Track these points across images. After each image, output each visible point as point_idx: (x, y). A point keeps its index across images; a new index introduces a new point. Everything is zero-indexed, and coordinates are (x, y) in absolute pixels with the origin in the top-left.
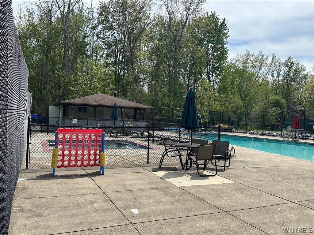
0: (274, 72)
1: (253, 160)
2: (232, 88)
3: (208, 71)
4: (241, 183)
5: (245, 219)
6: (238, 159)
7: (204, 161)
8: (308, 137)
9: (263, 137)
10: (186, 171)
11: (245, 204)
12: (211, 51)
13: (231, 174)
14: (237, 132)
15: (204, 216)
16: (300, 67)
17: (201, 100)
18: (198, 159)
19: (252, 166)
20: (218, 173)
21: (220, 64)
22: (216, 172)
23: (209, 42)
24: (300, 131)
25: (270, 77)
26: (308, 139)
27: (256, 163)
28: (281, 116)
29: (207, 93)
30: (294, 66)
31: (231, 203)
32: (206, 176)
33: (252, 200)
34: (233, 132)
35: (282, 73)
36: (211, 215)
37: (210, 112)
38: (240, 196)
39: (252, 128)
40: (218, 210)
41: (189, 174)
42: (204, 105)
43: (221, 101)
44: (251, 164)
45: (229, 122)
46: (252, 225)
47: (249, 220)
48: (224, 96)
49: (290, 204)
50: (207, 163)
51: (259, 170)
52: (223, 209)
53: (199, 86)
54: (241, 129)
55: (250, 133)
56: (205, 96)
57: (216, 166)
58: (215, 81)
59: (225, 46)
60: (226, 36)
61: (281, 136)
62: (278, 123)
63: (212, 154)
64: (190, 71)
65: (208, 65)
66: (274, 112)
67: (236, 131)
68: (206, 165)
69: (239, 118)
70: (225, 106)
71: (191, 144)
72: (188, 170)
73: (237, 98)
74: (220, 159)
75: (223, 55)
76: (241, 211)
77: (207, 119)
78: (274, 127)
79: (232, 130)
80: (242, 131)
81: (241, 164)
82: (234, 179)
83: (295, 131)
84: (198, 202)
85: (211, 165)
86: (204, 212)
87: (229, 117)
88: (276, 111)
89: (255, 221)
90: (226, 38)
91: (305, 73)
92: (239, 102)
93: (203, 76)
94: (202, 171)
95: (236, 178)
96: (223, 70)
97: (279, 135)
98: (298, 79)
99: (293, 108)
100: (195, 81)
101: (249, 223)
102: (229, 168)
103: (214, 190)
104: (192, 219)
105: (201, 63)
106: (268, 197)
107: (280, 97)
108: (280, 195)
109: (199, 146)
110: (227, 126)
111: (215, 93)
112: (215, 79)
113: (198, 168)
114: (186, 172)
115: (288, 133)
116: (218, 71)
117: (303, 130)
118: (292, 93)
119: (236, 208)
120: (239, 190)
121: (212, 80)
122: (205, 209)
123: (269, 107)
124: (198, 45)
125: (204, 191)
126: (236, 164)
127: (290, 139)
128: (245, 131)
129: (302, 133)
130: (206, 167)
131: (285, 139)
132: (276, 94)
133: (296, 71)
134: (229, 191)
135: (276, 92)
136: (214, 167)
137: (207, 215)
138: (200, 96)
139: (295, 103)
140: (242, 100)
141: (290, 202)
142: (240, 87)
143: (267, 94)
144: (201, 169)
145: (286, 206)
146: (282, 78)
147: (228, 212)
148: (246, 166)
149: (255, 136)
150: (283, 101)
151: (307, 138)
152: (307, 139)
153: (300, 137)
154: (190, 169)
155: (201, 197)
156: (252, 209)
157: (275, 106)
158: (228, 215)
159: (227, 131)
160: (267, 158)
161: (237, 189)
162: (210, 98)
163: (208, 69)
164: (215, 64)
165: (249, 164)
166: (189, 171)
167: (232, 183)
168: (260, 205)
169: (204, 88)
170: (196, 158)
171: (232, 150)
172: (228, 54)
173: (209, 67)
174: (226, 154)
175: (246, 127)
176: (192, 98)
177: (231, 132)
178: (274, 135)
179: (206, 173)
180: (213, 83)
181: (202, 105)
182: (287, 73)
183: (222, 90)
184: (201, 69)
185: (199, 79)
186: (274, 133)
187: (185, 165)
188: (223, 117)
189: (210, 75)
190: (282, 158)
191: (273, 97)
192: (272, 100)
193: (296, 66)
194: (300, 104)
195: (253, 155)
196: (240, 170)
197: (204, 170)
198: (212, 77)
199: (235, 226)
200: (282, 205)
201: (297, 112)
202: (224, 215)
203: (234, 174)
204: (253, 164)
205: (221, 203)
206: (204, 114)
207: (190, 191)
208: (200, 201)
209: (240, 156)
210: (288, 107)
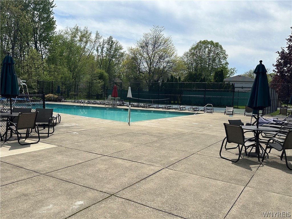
0: (99, 48)
1: (77, 125)
2: (60, 59)
3: (35, 39)
4: (63, 146)
5: (62, 177)
6: (63, 126)
7: (26, 129)
8: (124, 104)
9: (89, 105)
10: (5, 142)
11: (63, 164)
12: (37, 19)
13: (54, 139)
14: (67, 102)
15: (20, 182)
16: (118, 46)
17: (27, 69)
18: (18, 127)
19: (75, 130)
20: (41, 140)
21: (48, 34)
22: (38, 139)
23: (35, 9)
24: (118, 99)
25: (95, 53)
26: (124, 105)
27: (79, 127)
28: (104, 87)
29: (34, 63)
30: (114, 45)
31: (50, 166)
32: (28, 144)
33: (71, 160)
34: (63, 101)
35: (105, 49)
36: (28, 180)
37: (38, 82)
38: (60, 157)
39: (81, 98)
40: (36, 174)
41: (8, 145)
42: (32, 74)
43: (50, 72)
44: (75, 128)
45: (58, 92)
46: (68, 181)
47: (66, 177)
48: (53, 66)
49: (103, 157)
50: (30, 132)
51: (80, 133)
52: (42, 172)
53: (25, 55)
54: (71, 99)
55: (78, 102)
56: (32, 66)
57: (39, 133)
58: (44, 52)
59: (52, 16)
60: (52, 6)
61: (104, 104)
62: (102, 93)
63: (34, 122)
64: (15, 37)
65: (35, 33)
66: (99, 84)
67: (66, 101)
68: (29, 134)
69: (69, 88)
70: (55, 77)
71: (11, 114)
72: (8, 140)
73: (66, 69)
74: (44, 126)
75: (50, 25)
76: (59, 170)
77: (36, 89)
78: (99, 97)
79: (61, 99)
80: (71, 101)
81: (65, 129)
82: (56, 144)
83: (114, 100)
84: (15, 170)
85: (35, 133)
86: (20, 178)
87: (59, 87)
88: (100, 83)
89: (70, 177)
91: (122, 51)
92: (68, 73)
93: (31, 45)
94: (24, 139)
95: (58, 142)
96: (50, 41)
97: (102, 103)
98: (117, 56)
99: (113, 81)
100: (21, 48)
101: (65, 180)
102: (53, 134)
103: (35, 157)
104: (6, 187)
105: (27, 30)
106: (86, 154)
107: (104, 71)
108: (96, 151)
109: (19, 115)
110: (56, 96)
111: (43, 63)
112: (43, 48)
113: (19, 138)
114: (6, 143)
115: (109, 101)
116: (46, 40)
117: (120, 98)
118: (113, 68)
119: (54, 169)
120: (60, 152)
121: (40, 49)
122: (22, 176)
123: (95, 79)
124: (22, 10)
125: (24, 159)
126: (60, 130)
127: (110, 106)
128: (74, 101)
129: (119, 101)
130: (29, 135)
131: (107, 106)
132: (100, 68)
133: (116, 50)
134: (50, 155)
135: (101, 66)
136: (37, 135)
137: (23, 181)
138: (27, 65)
139: (115, 76)
140: (70, 71)
141: (103, 156)
142: (68, 59)
143: (92, 67)
144: (23, 138)
145: (100, 159)
146: (105, 55)
147: (46, 174)
148: (70, 131)
149: (82, 105)
150: (106, 74)
151: (123, 104)
152: (123, 106)
153: (118, 104)
154: (11, 139)
155: (19, 165)
156: (70, 167)
157: (100, 79)
158: (46, 176)
159: (56, 101)
160: (89, 122)
161: (58, 152)
162: (39, 68)
163: (35, 37)
164: (43, 33)
165: (73, 128)
166: (8, 142)
167: (54, 147)
168: (77, 163)
169: (31, 57)
170: (16, 127)
171: (58, 118)
172: (56, 25)
173: (36, 35)
174: (50, 121)
175: (75, 97)
177: (61, 101)
178: (98, 103)
179: (28, 141)
180: (42, 53)
181: (29, 74)
182: (109, 50)
183: (51, 60)
184: (28, 37)
185: (25, 47)
186: (98, 101)
187: (5, 136)
188: (52, 87)
189: (38, 44)
190: (102, 121)
191: (98, 70)
192: (97, 73)
193: (115, 45)
194: (119, 77)
195: (78, 120)
196: (64, 135)
197: (26, 139)
198: (40, 47)
199: (51, 185)
200: (96, 159)
201: (116, 84)
202: (42, 177)
203: (58, 139)
204: (77, 128)
205: (40, 167)
206: (32, 84)
207: (7, 161)
208: (18, 169)
209: (66, 122)
210: (110, 79)
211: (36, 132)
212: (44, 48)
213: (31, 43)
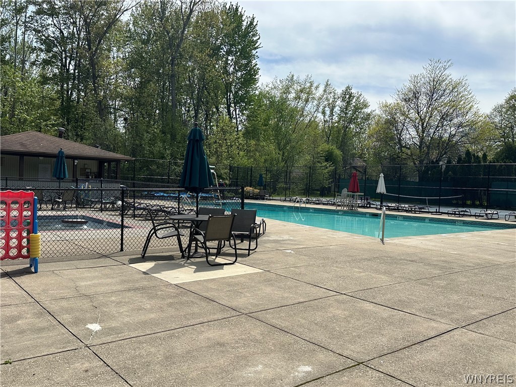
0: (327, 109)
1: (292, 238)
2: (265, 131)
3: (227, 101)
4: (272, 271)
5: (274, 321)
6: (270, 239)
7: (217, 242)
8: (370, 204)
9: (308, 206)
10: (188, 259)
11: (275, 301)
12: (232, 69)
13: (258, 260)
14: (273, 200)
15: (212, 323)
16: (361, 101)
17: (216, 148)
18: (208, 237)
19: (289, 247)
20: (239, 259)
21: (247, 92)
22: (235, 258)
23: (229, 53)
24: (359, 195)
25: (320, 116)
26: (370, 207)
27: (296, 242)
28: (334, 175)
29: (226, 138)
30: (354, 100)
31: (255, 302)
32: (221, 265)
33: (286, 295)
34: (267, 199)
35: (337, 109)
36: (223, 321)
37: (231, 168)
38: (268, 290)
39: (294, 194)
40: (234, 313)
41: (192, 264)
42: (221, 156)
43: (249, 151)
44: (289, 244)
45: (260, 183)
46: (283, 329)
47: (280, 323)
48: (253, 142)
49: (338, 297)
50: (222, 246)
51: (298, 252)
52: (242, 311)
53: (213, 126)
54: (278, 195)
55: (290, 201)
56: (223, 142)
57: (236, 249)
58: (240, 119)
59: (254, 62)
60: (256, 46)
61: (334, 204)
62: (330, 185)
63: (229, 230)
64: (199, 99)
65: (227, 91)
66: (325, 169)
67: (271, 198)
68: (221, 248)
69: (276, 178)
70: (255, 160)
71: (197, 217)
72: (192, 257)
73: (272, 147)
74: (242, 238)
75: (250, 77)
76: (269, 311)
77: (227, 179)
78: (325, 192)
79: (265, 196)
80: (279, 198)
81: (274, 244)
82: (261, 267)
83: (353, 197)
84: (204, 304)
85: (228, 248)
86: (212, 317)
87: (261, 176)
88: (327, 168)
89: (287, 323)
90: (255, 49)
91: (367, 111)
92: (276, 153)
93: (221, 110)
94: (214, 257)
95: (265, 265)
96: (250, 102)
97: (330, 203)
98: (359, 120)
99: (350, 164)
100: (207, 116)
101: (278, 327)
102: (256, 252)
103: (230, 284)
104: (193, 329)
105: (217, 88)
106: (309, 287)
107: (334, 147)
108: (325, 285)
109: (209, 218)
110: (257, 191)
111: (239, 138)
112: (239, 114)
113: (208, 255)
114: (189, 261)
115: (344, 199)
116: (244, 102)
117: (363, 194)
118: (350, 142)
119: (261, 307)
120: (268, 282)
121: (235, 116)
122: (215, 314)
123: (319, 162)
124: (210, 56)
125: (215, 287)
126: (268, 245)
127: (345, 208)
128: (283, 198)
129: (362, 200)
130: (220, 251)
131: (339, 208)
132: (328, 142)
133: (357, 109)
134: (253, 284)
135: (329, 138)
136: (233, 251)
137: (216, 322)
138: (215, 142)
139: (353, 156)
140: (279, 149)
141: (338, 294)
142: (277, 129)
143: (314, 142)
144: (213, 255)
145: (333, 299)
146: (336, 119)
147: (249, 315)
148: (281, 247)
149: (297, 205)
150: (338, 152)
151: (368, 206)
152: (368, 208)
153: (360, 205)
154: (196, 256)
155: (209, 296)
156: (285, 307)
157: (327, 160)
158: (249, 318)
159: (257, 199)
160: (311, 235)
161: (265, 281)
162: (231, 146)
163: (227, 97)
164: (239, 90)
165: (285, 244)
166: (192, 260)
167: (258, 273)
168: (297, 301)
169: (222, 129)
170: (204, 237)
171: (262, 225)
172: (259, 75)
173: (229, 94)
174: (252, 230)
175: (286, 192)
176: (197, 140)
177: (263, 199)
178: (324, 202)
179: (219, 260)
180: (237, 121)
181: (218, 157)
182: (344, 110)
183: (250, 133)
184: (217, 98)
185: (213, 113)
186: (324, 200)
187: (187, 251)
188: (251, 177)
189: (231, 109)
190: (332, 234)
191: (324, 147)
192: (322, 151)
193: (356, 100)
194: (361, 156)
195: (293, 231)
196: (272, 253)
197: (216, 257)
198: (234, 112)
199: (258, 333)
200: (327, 298)
201: (356, 169)
202: (243, 319)
203: (263, 260)
204: (292, 244)
205: (240, 302)
206: (222, 172)
207: (192, 289)
208: (208, 302)
209: (274, 233)
210: (345, 161)
211: (231, 247)
212: (241, 114)
213: (222, 108)
